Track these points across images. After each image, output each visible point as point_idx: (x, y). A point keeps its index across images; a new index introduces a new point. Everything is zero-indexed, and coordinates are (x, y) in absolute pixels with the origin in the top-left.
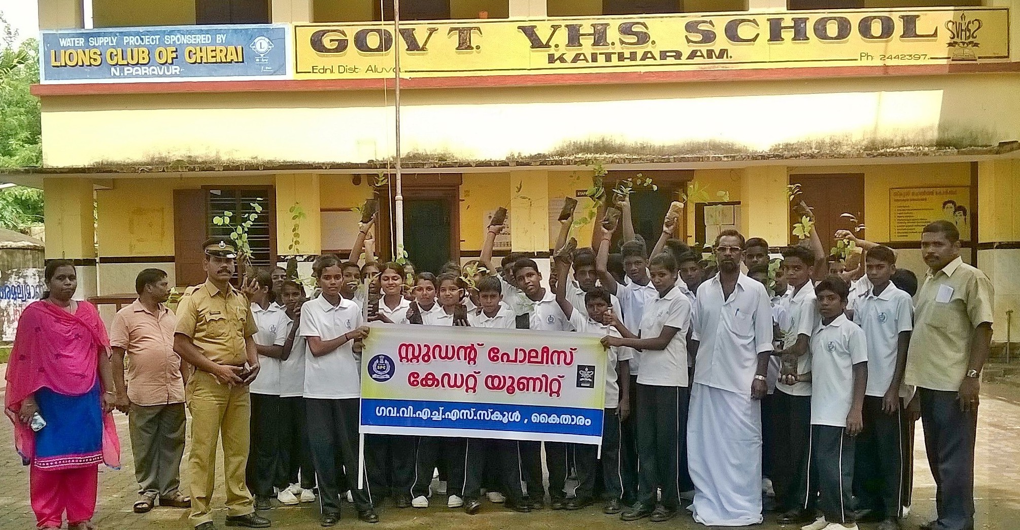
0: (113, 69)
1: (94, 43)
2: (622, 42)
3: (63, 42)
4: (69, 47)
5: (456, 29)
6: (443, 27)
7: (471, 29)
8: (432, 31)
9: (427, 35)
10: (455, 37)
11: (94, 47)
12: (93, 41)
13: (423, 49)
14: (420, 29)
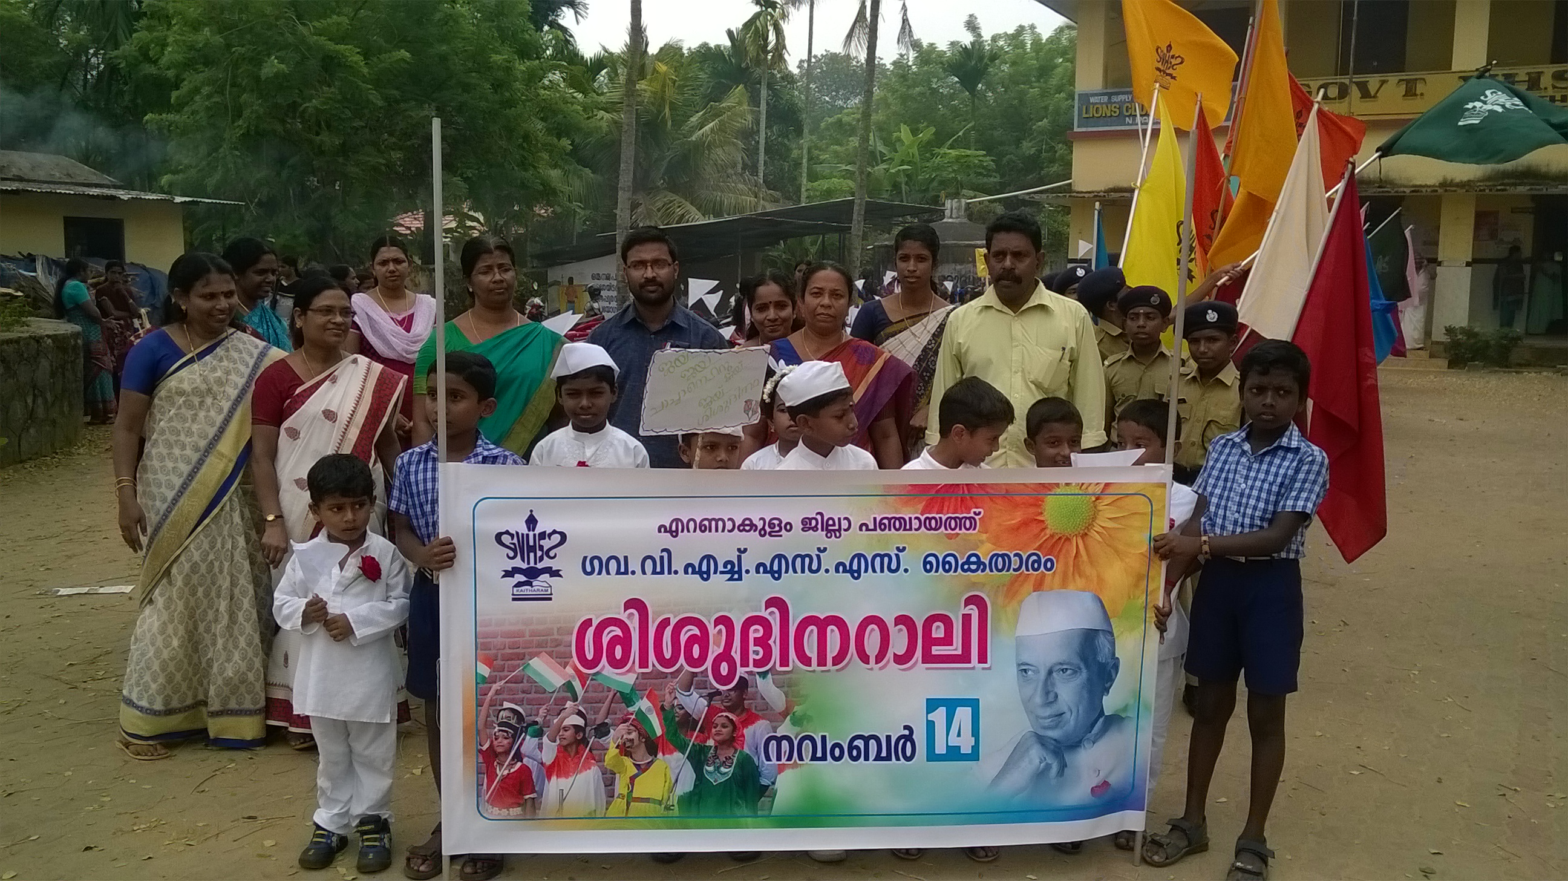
0: (1127, 119)
1: (1115, 100)
2: (1554, 87)
3: (1092, 100)
4: (1096, 103)
5: (1403, 80)
6: (1393, 79)
7: (1416, 79)
8: (1383, 82)
9: (1378, 86)
10: (1403, 88)
11: (1115, 102)
12: (1114, 99)
13: (1374, 97)
14: (1373, 81)
